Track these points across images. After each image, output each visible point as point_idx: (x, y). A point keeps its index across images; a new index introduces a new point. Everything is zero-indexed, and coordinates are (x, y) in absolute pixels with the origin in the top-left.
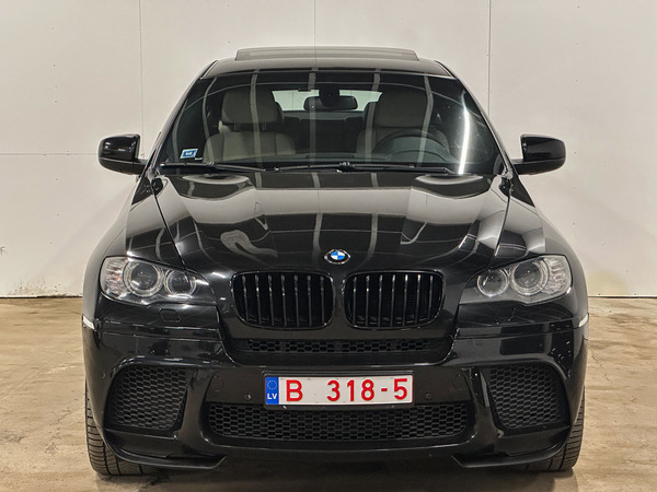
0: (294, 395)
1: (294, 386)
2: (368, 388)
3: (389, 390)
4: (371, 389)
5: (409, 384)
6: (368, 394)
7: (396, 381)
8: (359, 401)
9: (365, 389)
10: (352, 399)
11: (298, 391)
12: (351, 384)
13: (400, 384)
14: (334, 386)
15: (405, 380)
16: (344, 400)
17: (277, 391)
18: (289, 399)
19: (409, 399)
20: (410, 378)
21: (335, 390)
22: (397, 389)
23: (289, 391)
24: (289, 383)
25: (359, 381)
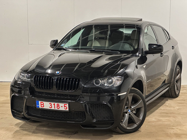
0: (42, 106)
1: (42, 104)
2: (58, 106)
3: (63, 107)
4: (59, 106)
5: (67, 106)
6: (58, 107)
7: (64, 105)
8: (56, 109)
9: (57, 106)
10: (55, 108)
11: (43, 105)
12: (54, 104)
13: (65, 106)
14: (50, 104)
15: (66, 105)
16: (53, 108)
17: (39, 104)
18: (41, 107)
19: (68, 110)
20: (68, 104)
21: (51, 105)
22: (65, 107)
23: (41, 105)
24: (41, 102)
25: (56, 104)
